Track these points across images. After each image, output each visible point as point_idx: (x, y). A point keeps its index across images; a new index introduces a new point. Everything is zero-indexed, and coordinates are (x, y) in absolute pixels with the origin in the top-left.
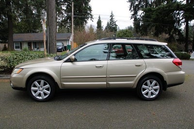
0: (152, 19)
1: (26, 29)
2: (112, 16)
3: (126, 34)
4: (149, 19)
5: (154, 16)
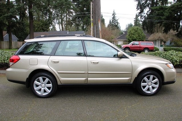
0: (164, 17)
1: (39, 28)
2: (114, 14)
3: (137, 31)
4: (161, 17)
5: (166, 14)
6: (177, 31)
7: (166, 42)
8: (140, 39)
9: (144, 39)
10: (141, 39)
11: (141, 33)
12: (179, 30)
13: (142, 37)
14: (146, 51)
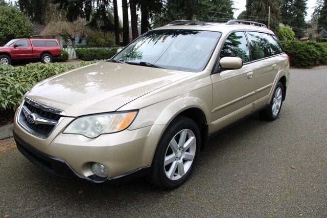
6: (88, 19)
7: (75, 40)
8: (22, 33)
9: (31, 35)
10: (24, 34)
11: (22, 21)
12: (91, 17)
13: (27, 31)
14: (47, 59)
